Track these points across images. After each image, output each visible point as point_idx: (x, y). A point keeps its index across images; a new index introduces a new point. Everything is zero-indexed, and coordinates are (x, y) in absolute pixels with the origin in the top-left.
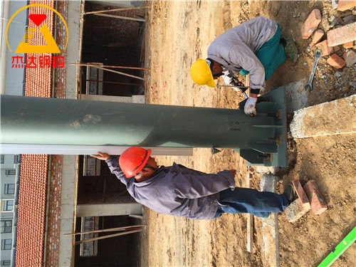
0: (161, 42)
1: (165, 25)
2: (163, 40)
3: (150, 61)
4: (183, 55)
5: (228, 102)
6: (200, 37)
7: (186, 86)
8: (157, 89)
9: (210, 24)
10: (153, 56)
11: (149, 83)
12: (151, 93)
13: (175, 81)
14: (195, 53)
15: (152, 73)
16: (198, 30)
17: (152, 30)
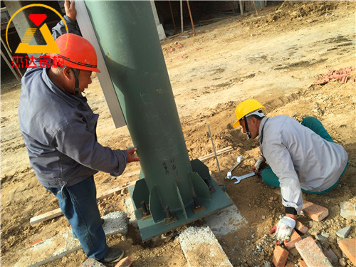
0: (227, 38)
1: (244, 37)
2: (229, 40)
3: (204, 32)
4: (221, 67)
5: (189, 135)
6: (246, 80)
7: (191, 81)
8: (177, 49)
9: (262, 87)
10: (209, 35)
11: (180, 39)
12: (171, 44)
13: (191, 68)
14: (228, 80)
15: (192, 39)
16: (253, 76)
17: (236, 24)
